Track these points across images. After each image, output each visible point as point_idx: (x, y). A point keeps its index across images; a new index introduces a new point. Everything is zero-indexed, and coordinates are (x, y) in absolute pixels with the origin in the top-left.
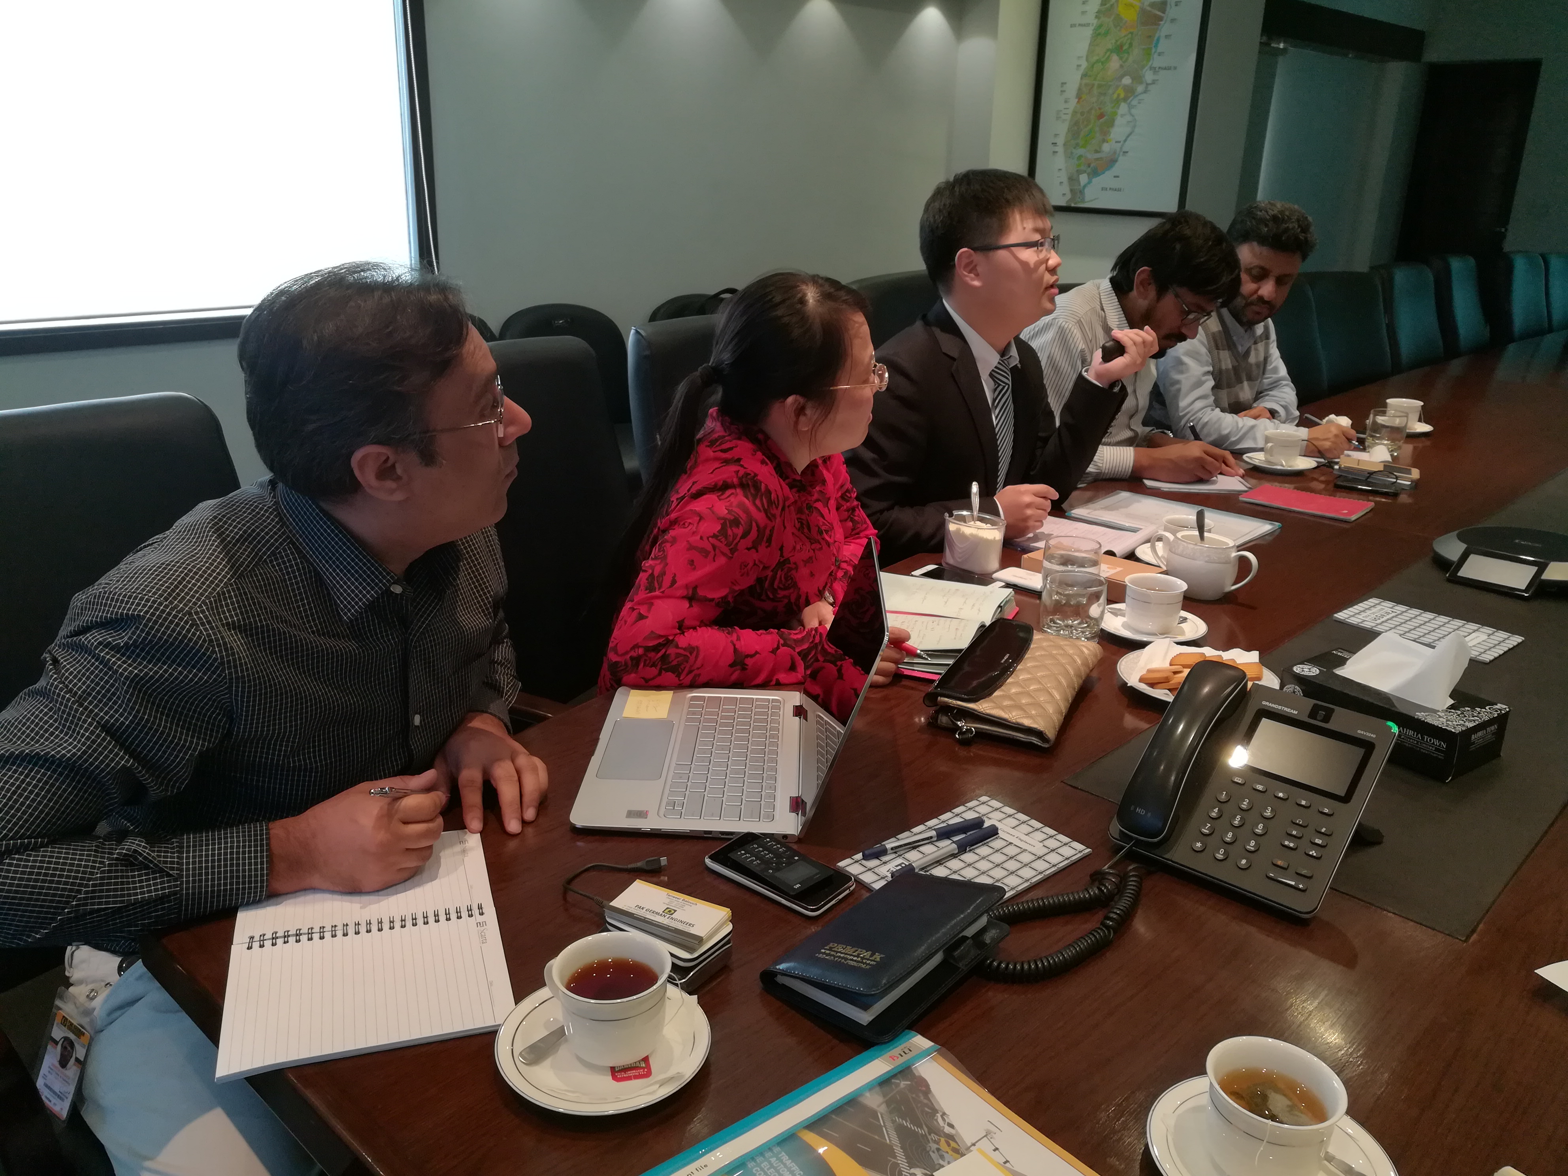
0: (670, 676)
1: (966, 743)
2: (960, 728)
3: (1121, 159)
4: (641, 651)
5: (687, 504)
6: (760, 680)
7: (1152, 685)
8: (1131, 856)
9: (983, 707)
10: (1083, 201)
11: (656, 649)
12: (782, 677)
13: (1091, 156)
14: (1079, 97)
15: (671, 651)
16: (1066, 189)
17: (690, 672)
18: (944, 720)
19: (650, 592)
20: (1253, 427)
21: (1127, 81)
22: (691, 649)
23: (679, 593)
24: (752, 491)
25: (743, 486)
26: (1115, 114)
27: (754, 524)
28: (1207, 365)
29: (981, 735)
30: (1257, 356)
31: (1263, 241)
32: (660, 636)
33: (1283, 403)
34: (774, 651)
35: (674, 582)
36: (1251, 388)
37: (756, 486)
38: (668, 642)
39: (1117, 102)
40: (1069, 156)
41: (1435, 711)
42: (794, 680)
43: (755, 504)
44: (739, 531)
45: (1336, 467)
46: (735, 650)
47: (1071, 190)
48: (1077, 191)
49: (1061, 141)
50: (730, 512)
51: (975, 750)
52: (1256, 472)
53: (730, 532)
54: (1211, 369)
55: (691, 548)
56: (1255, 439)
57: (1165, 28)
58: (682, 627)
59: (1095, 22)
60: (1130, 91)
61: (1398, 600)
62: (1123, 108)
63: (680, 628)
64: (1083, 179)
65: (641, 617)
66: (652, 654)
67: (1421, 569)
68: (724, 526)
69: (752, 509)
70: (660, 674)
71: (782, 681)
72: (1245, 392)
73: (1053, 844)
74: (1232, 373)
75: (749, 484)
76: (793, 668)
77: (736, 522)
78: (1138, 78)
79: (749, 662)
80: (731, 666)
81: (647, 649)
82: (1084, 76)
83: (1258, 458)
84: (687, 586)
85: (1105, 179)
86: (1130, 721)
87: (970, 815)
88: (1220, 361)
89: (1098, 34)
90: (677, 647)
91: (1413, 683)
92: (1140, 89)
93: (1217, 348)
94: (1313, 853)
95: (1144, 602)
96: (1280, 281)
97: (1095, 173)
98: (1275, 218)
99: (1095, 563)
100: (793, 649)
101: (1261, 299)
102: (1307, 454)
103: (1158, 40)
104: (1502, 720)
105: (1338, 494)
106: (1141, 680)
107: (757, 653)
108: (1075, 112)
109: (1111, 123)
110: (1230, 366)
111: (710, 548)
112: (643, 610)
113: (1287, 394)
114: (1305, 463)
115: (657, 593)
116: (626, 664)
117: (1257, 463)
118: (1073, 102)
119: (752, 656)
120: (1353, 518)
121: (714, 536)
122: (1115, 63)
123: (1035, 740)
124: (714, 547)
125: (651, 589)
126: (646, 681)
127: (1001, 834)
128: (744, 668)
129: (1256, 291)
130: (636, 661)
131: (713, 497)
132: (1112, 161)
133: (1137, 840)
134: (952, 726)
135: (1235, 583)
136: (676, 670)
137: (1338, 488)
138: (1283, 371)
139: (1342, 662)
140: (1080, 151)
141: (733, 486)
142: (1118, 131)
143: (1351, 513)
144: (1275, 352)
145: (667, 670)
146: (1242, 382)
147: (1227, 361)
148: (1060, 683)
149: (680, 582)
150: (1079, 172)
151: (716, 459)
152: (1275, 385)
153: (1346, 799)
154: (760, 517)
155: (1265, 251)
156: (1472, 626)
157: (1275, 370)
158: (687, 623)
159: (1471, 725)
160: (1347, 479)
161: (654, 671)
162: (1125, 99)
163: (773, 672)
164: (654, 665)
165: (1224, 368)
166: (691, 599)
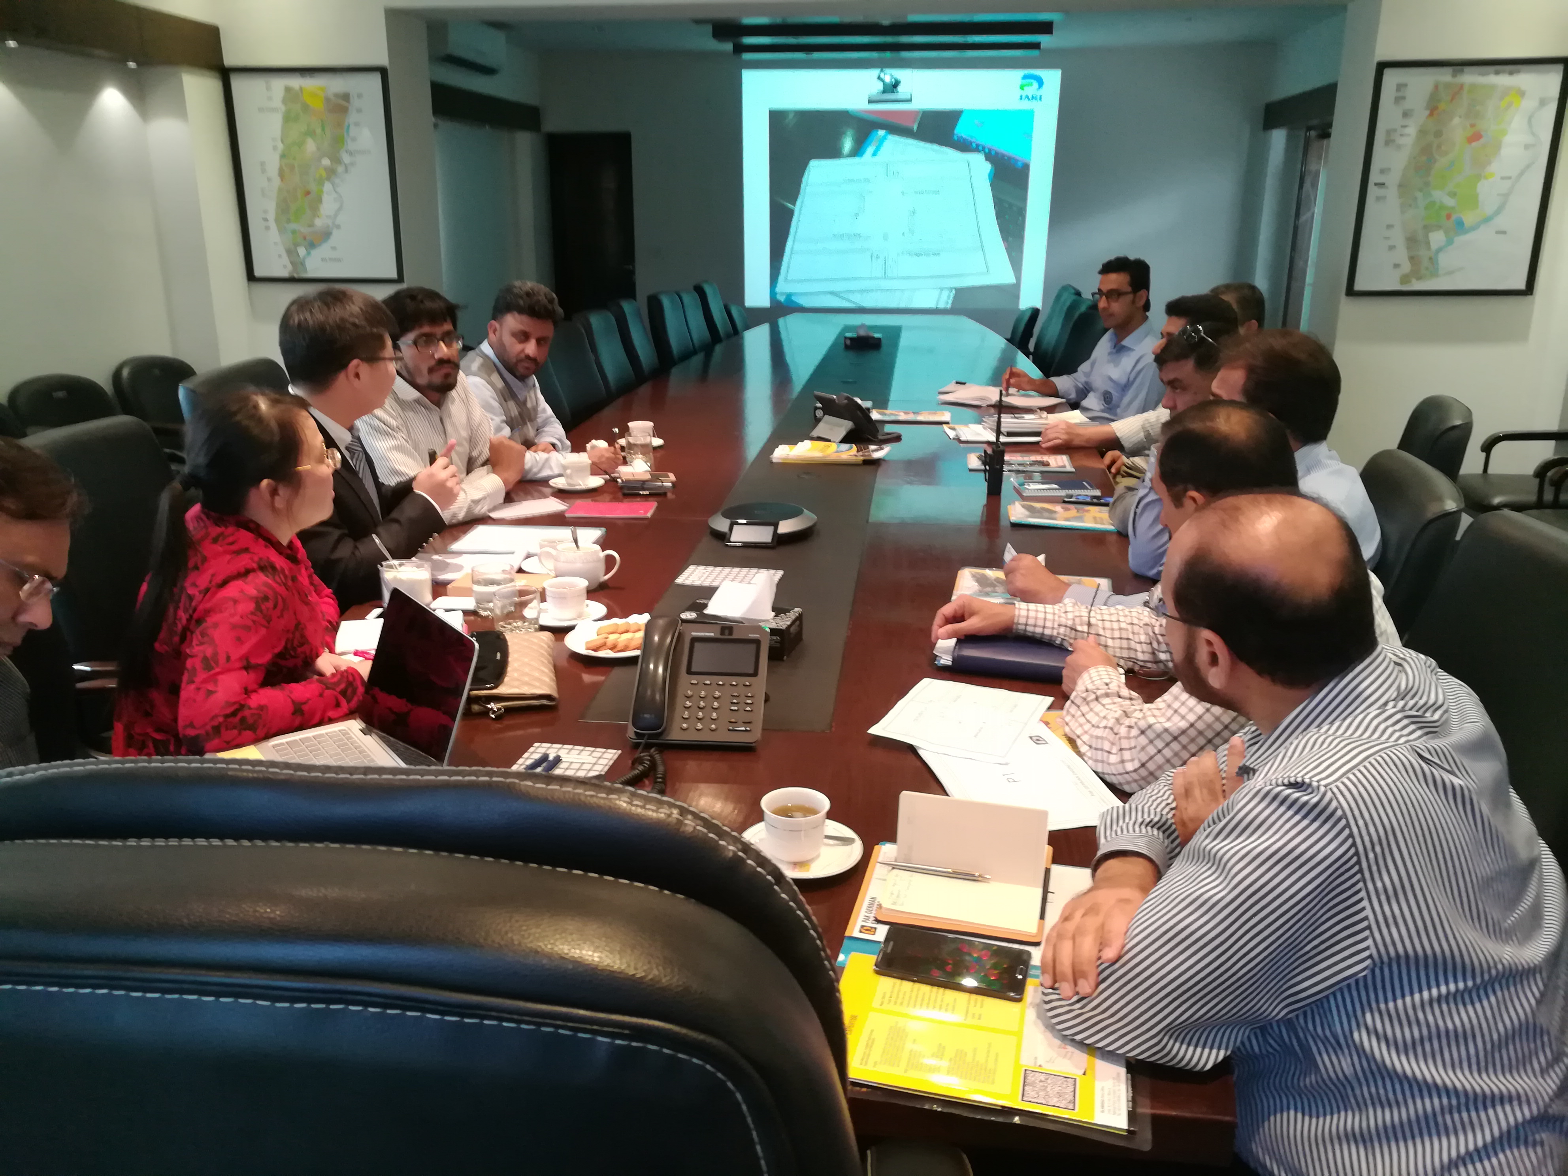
0: (248, 733)
1: (499, 718)
2: (492, 709)
3: (335, 233)
4: (221, 719)
5: (215, 593)
6: (317, 719)
7: (595, 650)
8: (648, 747)
9: (502, 690)
10: (306, 271)
11: (234, 714)
12: (331, 714)
13: (304, 230)
14: (281, 174)
15: (247, 712)
16: (286, 260)
17: (264, 726)
18: (476, 708)
19: (210, 670)
20: (547, 460)
21: (326, 162)
22: (261, 708)
23: (237, 665)
24: (270, 570)
25: (262, 568)
26: (322, 191)
27: (279, 597)
28: (501, 415)
29: (508, 710)
30: (532, 402)
31: (521, 311)
32: (235, 703)
33: (557, 436)
34: (321, 695)
35: (228, 658)
36: (532, 427)
37: (273, 568)
38: (242, 707)
39: (320, 182)
40: (281, 230)
41: (768, 621)
42: (342, 714)
43: (275, 581)
44: (270, 604)
45: (619, 480)
46: (293, 701)
47: (292, 263)
48: (298, 263)
49: (271, 216)
50: (258, 591)
51: (507, 722)
52: (562, 494)
53: (263, 607)
54: (504, 418)
55: (234, 627)
56: (551, 468)
57: (352, 117)
58: (247, 692)
59: (283, 108)
60: (331, 173)
61: (707, 564)
62: (327, 186)
63: (246, 694)
64: (302, 251)
65: (210, 693)
66: (230, 720)
67: (707, 542)
68: (257, 603)
69: (275, 585)
70: (240, 734)
71: (332, 717)
72: (530, 431)
73: (598, 755)
74: (519, 417)
75: (266, 567)
76: (338, 705)
77: (266, 598)
78: (337, 160)
79: (306, 708)
80: (293, 714)
81: (227, 716)
82: (283, 156)
83: (559, 483)
84: (240, 659)
85: (323, 251)
86: (588, 678)
87: (537, 756)
88: (509, 410)
89: (288, 119)
90: (250, 708)
91: (751, 609)
92: (340, 169)
93: (505, 401)
94: (748, 709)
95: (562, 598)
96: (539, 341)
97: (312, 245)
98: (528, 294)
99: (512, 580)
100: (334, 689)
101: (528, 357)
102: (593, 473)
103: (349, 126)
104: (800, 618)
105: (625, 500)
106: (588, 649)
107: (309, 699)
108: (280, 190)
109: (320, 200)
110: (517, 413)
111: (251, 624)
112: (210, 687)
113: (555, 431)
114: (597, 481)
115: (217, 670)
116: (207, 734)
117: (561, 486)
118: (277, 182)
119: (305, 703)
120: (649, 515)
121: (252, 613)
122: (311, 146)
123: (545, 702)
124: (254, 622)
125: (208, 668)
126: (228, 743)
127: (564, 760)
128: (302, 713)
129: (523, 350)
130: (217, 729)
131: (239, 583)
132: (326, 235)
133: (649, 734)
134: (485, 710)
135: (606, 573)
136: (252, 728)
137: (626, 495)
138: (549, 411)
139: (705, 606)
140: (293, 226)
141: (253, 570)
142: (328, 206)
143: (646, 512)
144: (541, 398)
145: (245, 729)
146: (526, 424)
147: (514, 411)
148: (543, 662)
149: (233, 658)
150: (296, 245)
151: (226, 552)
152: (546, 423)
153: (755, 674)
154: (281, 590)
155: (525, 318)
156: (754, 570)
157: (544, 411)
158: (250, 688)
159: (789, 623)
160: (629, 488)
161: (235, 732)
162: (328, 179)
163: (324, 711)
164: (234, 727)
165: (513, 416)
166: (247, 668)
